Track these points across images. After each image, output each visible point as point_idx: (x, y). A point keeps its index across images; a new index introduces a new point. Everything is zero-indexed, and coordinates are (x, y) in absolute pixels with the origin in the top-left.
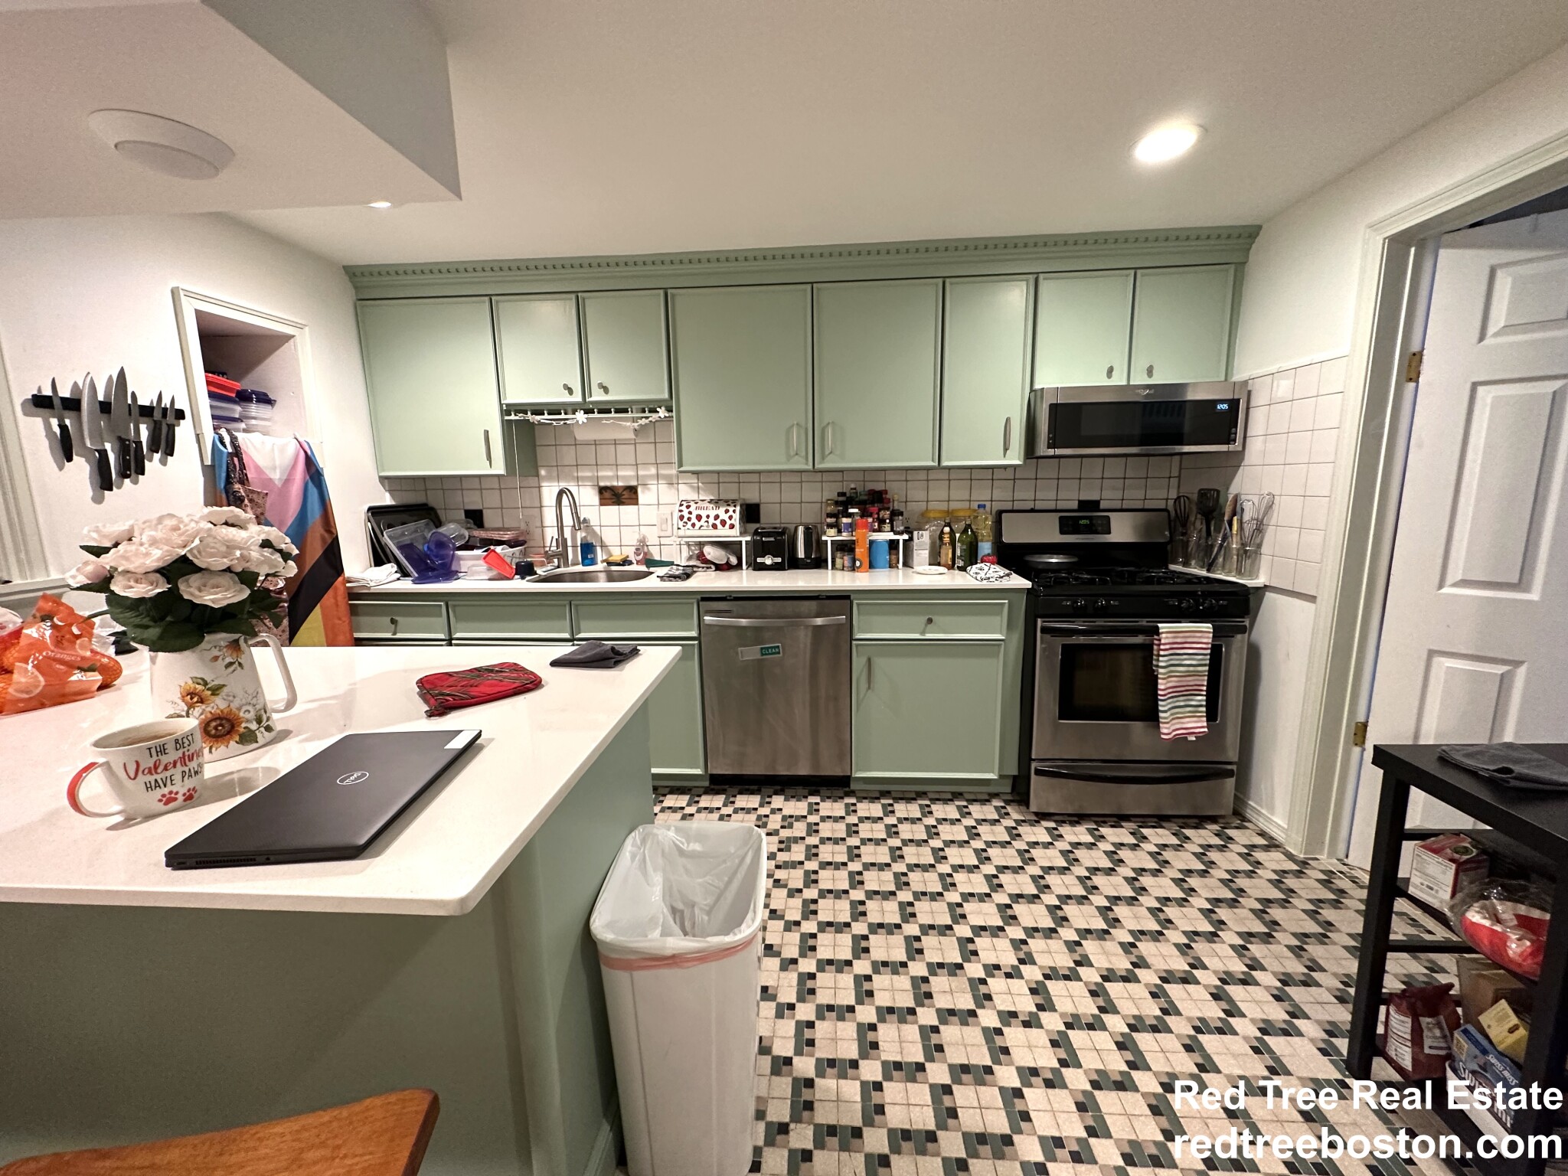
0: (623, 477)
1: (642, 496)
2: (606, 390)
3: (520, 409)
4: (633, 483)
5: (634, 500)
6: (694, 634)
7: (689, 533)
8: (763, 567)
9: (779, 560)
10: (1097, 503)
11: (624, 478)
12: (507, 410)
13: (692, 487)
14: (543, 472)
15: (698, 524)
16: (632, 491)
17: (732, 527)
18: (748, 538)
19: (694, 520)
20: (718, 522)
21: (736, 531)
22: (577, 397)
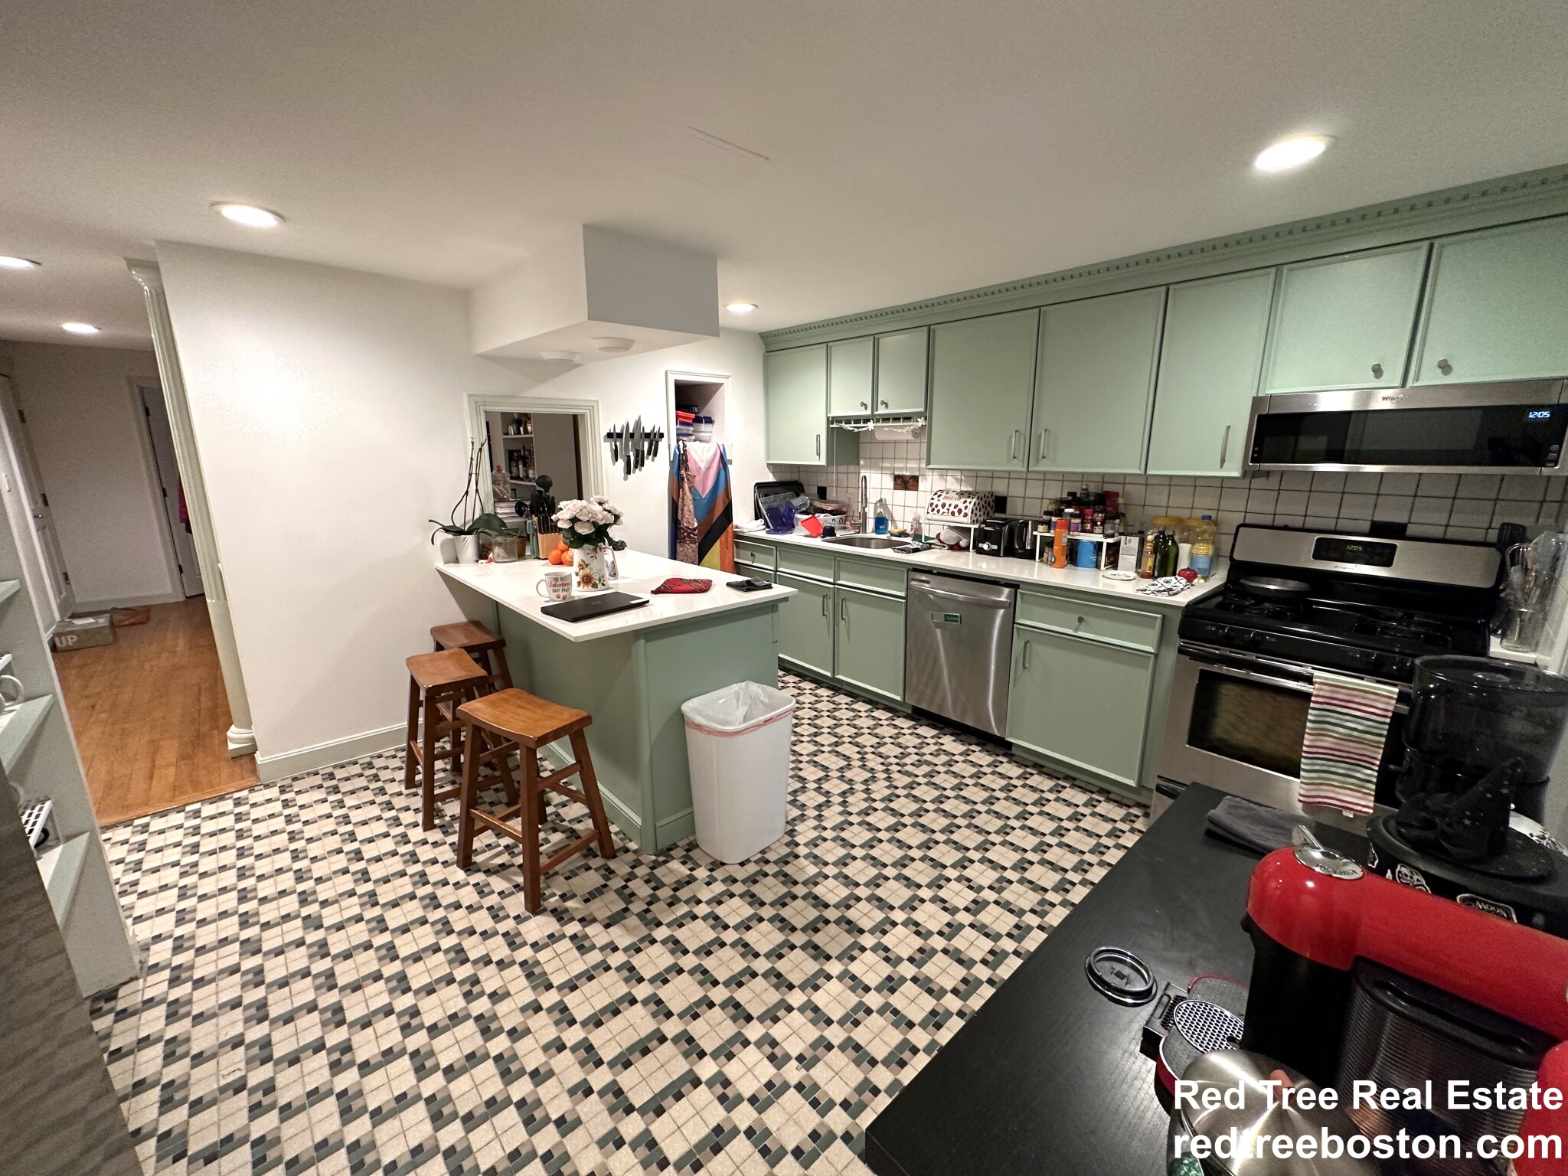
0: (908, 469)
1: (922, 485)
2: (887, 406)
3: (838, 420)
4: (916, 474)
5: (916, 488)
6: (903, 594)
7: (935, 517)
8: (980, 551)
9: (995, 547)
10: (1404, 526)
11: (912, 469)
12: (831, 421)
13: (957, 479)
14: (862, 462)
15: (942, 511)
16: (915, 479)
17: (966, 515)
18: (976, 526)
19: (940, 507)
20: (956, 511)
21: (967, 520)
22: (868, 412)
